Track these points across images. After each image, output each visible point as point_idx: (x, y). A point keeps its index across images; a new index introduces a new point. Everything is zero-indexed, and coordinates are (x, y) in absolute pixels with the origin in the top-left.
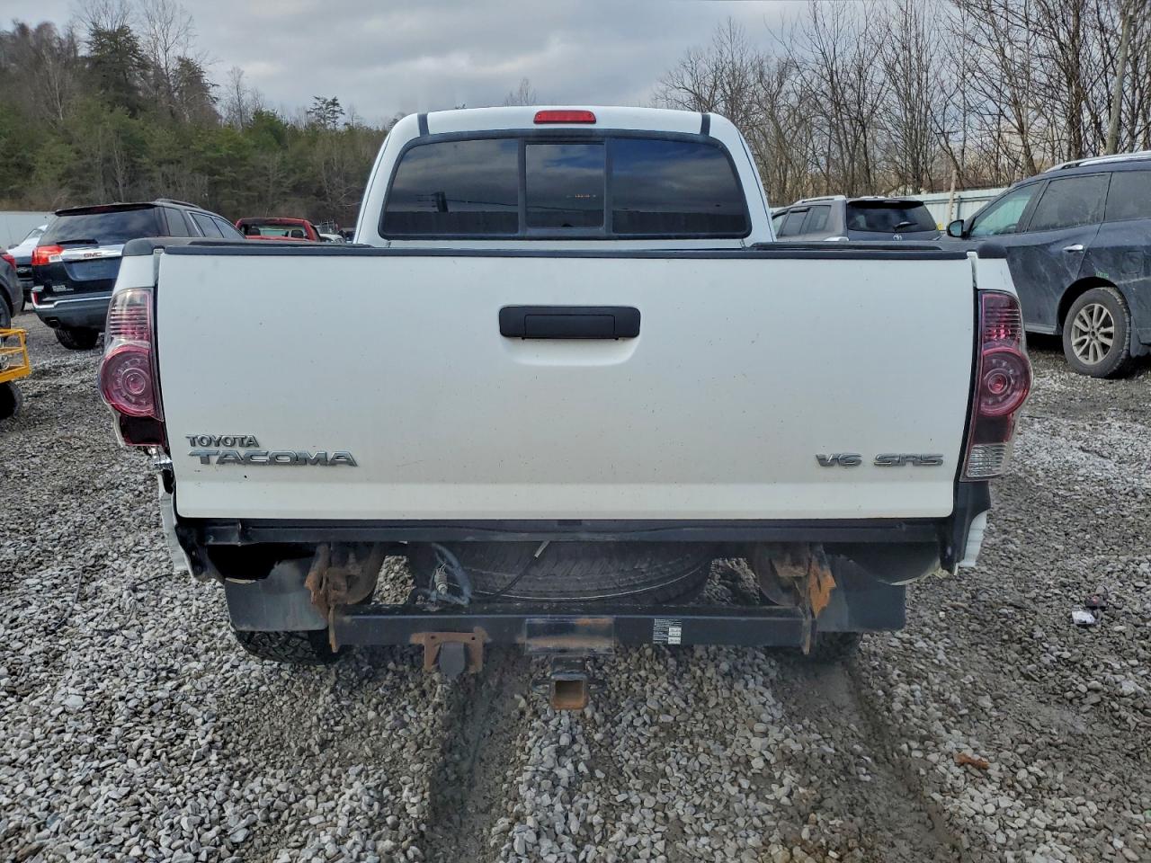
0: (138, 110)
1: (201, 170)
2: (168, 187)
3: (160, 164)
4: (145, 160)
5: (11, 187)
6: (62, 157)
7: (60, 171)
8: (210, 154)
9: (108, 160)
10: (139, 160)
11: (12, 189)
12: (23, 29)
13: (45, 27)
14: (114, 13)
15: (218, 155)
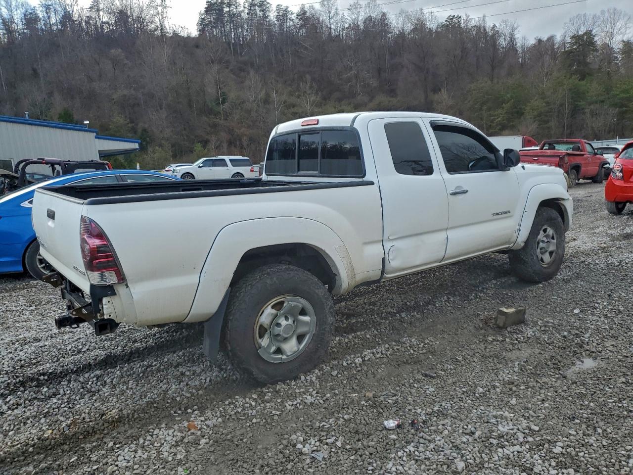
0: (587, 75)
1: (615, 105)
2: (592, 117)
3: (590, 104)
4: (583, 103)
5: (511, 124)
6: (538, 106)
7: (536, 113)
8: (622, 95)
9: (561, 105)
10: (579, 103)
11: (512, 125)
12: (540, 41)
13: (551, 39)
14: (589, 23)
15: (628, 95)
